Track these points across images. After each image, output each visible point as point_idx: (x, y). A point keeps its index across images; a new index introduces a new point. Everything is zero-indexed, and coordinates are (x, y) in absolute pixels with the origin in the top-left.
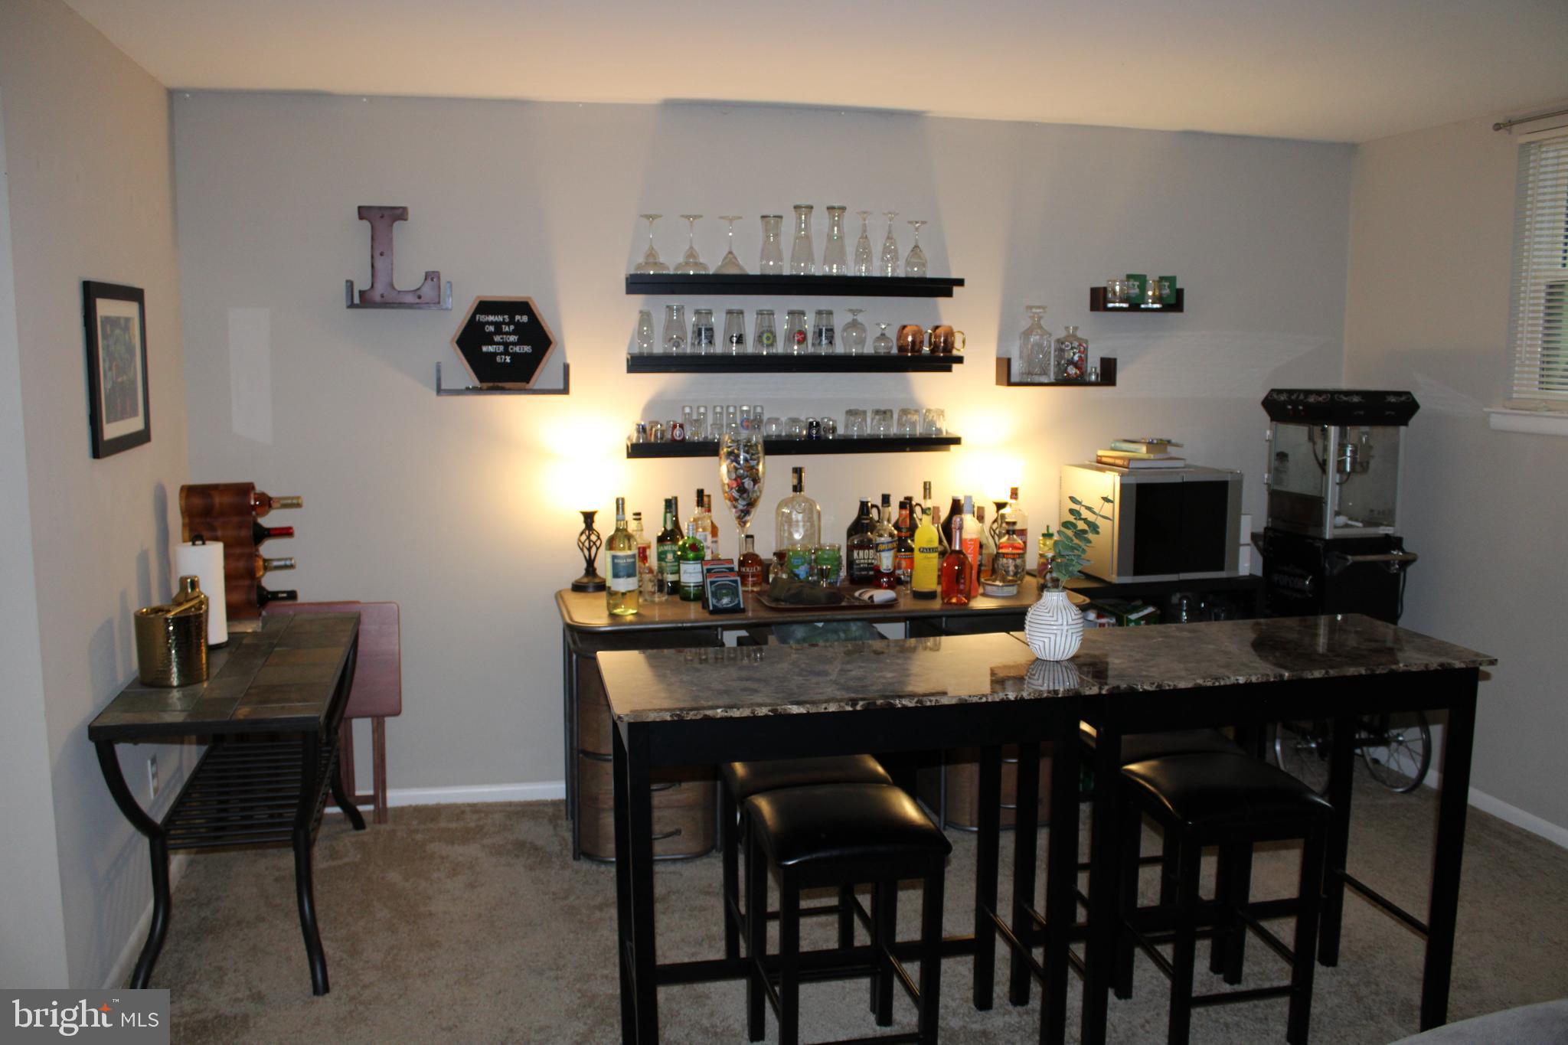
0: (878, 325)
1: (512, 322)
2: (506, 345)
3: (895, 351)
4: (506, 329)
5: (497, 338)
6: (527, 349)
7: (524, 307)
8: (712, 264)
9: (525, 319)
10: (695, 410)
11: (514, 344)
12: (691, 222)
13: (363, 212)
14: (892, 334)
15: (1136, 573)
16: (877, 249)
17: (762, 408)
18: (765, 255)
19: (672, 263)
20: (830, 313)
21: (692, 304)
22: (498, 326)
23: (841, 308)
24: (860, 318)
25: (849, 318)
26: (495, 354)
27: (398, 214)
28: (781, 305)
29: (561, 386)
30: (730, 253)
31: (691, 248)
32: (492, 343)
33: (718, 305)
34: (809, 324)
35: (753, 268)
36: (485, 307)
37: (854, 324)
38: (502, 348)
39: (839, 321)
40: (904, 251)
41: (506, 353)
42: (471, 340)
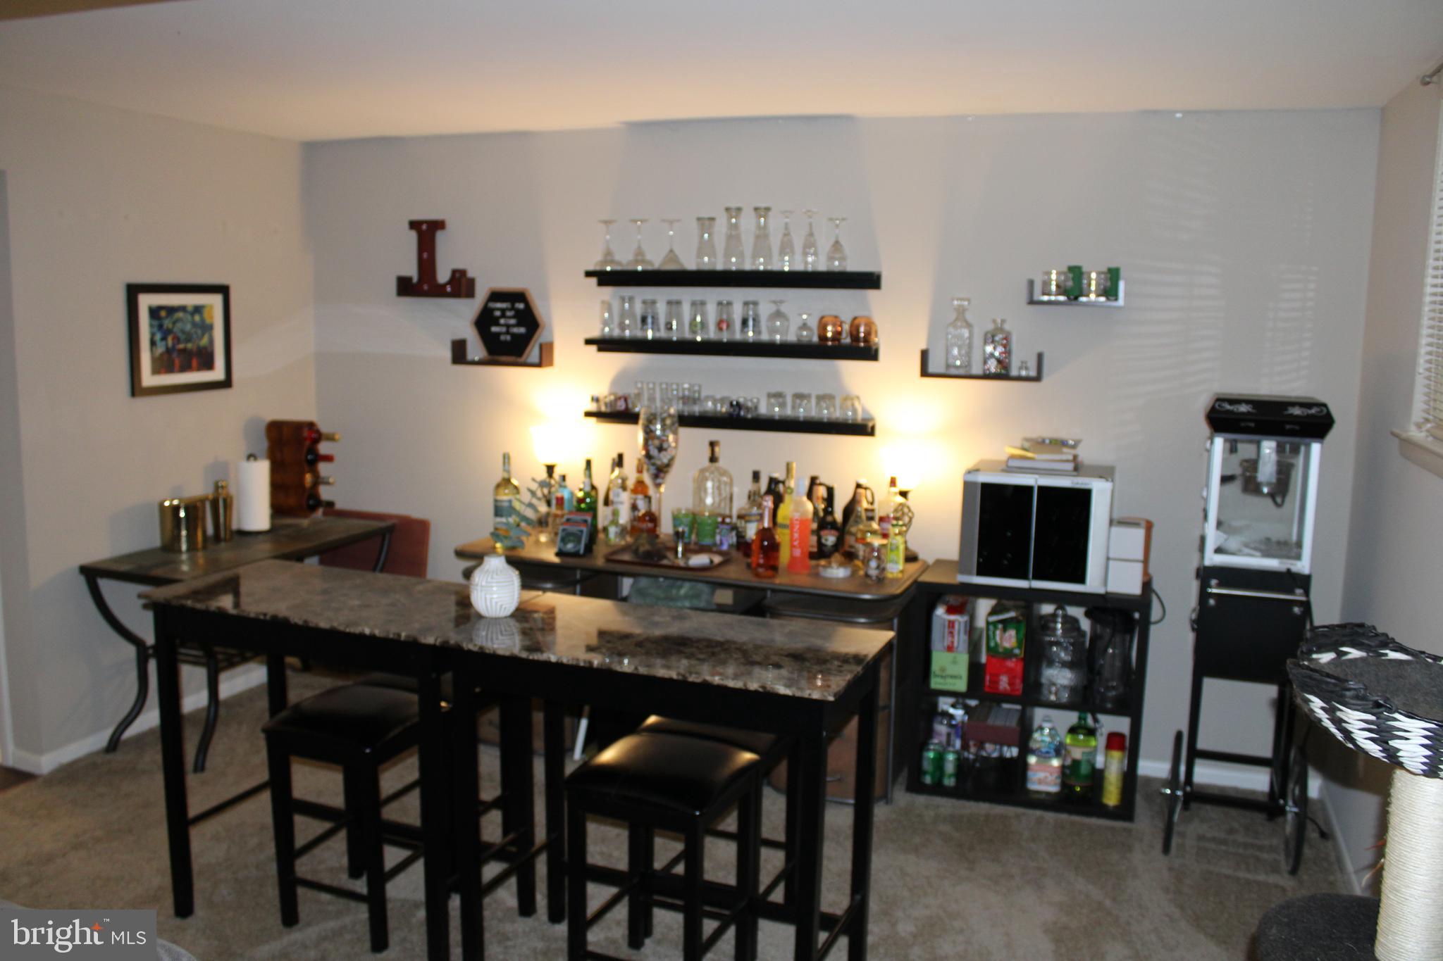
0: (800, 315)
1: (513, 308)
2: (508, 326)
3: (815, 339)
4: (509, 314)
5: (502, 321)
6: (522, 330)
7: (520, 296)
8: (656, 261)
9: (521, 306)
10: (645, 386)
11: (514, 326)
12: (639, 227)
13: (414, 225)
14: (814, 324)
16: (798, 244)
17: (700, 386)
18: (700, 255)
19: (624, 260)
20: (755, 304)
21: (642, 294)
22: (503, 311)
23: (765, 297)
24: (783, 308)
25: (773, 308)
26: (498, 334)
27: (438, 225)
28: (712, 296)
29: (538, 361)
30: (671, 251)
31: (639, 247)
32: (498, 324)
33: (661, 296)
34: (737, 313)
35: (690, 265)
36: (496, 296)
37: (778, 315)
38: (504, 329)
39: (765, 310)
40: (824, 245)
41: (507, 333)
42: (484, 322)
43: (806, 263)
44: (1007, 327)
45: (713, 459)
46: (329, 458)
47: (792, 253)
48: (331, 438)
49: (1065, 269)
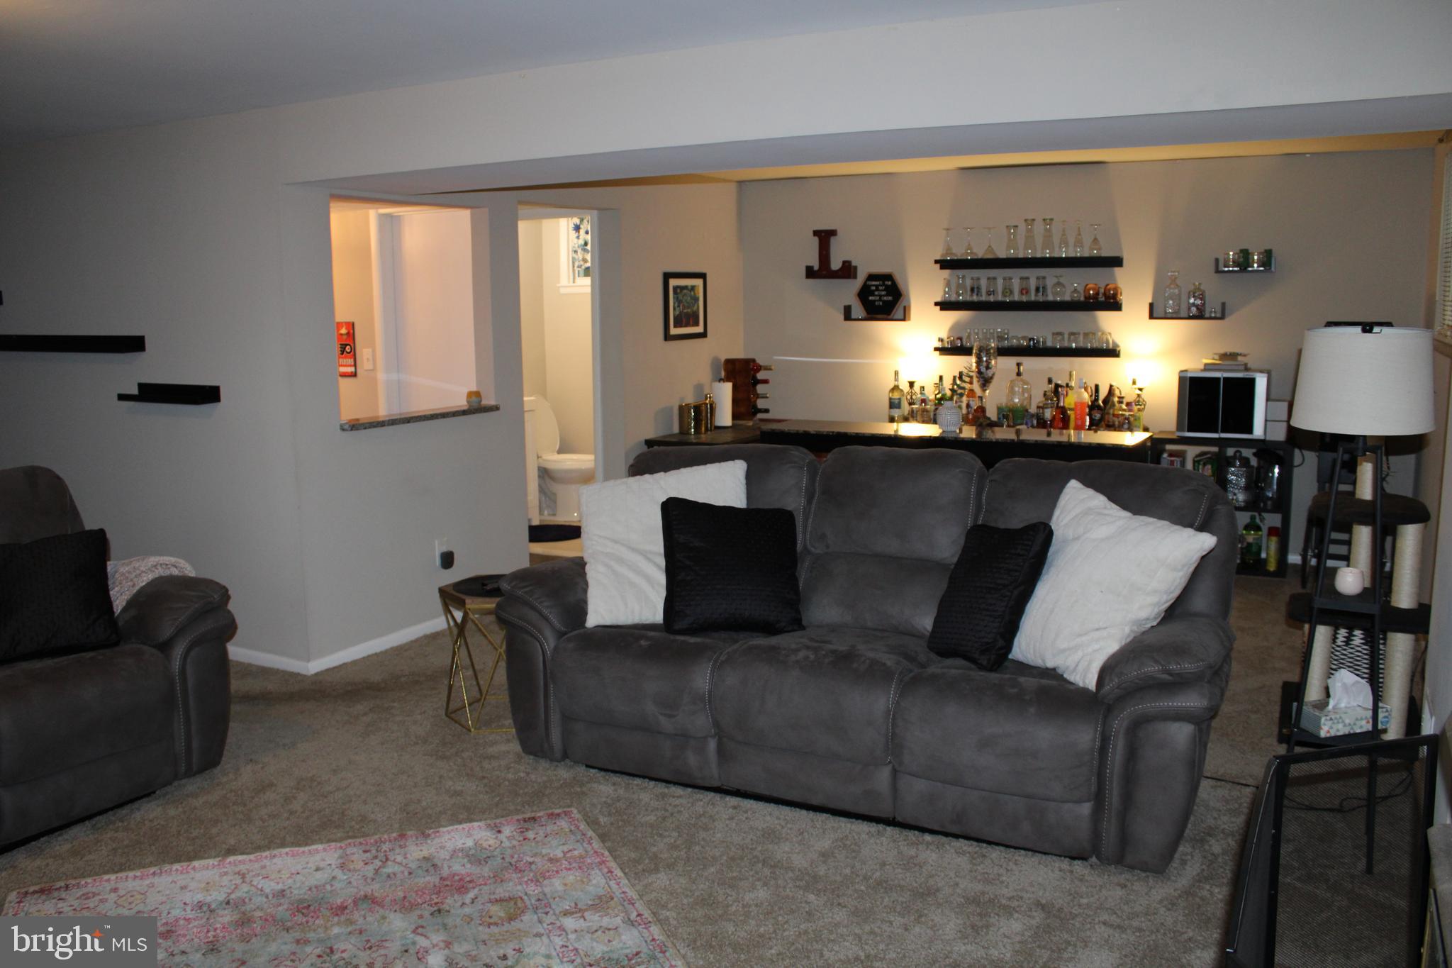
0: (1073, 284)
1: (883, 285)
2: (880, 296)
3: (1082, 299)
4: (880, 288)
5: (876, 293)
6: (890, 298)
7: (889, 277)
8: (980, 253)
9: (890, 283)
10: (972, 332)
11: (884, 296)
12: (969, 232)
13: (816, 233)
14: (1081, 289)
15: (1189, 430)
16: (1071, 241)
17: (1008, 330)
18: (1009, 248)
19: (959, 253)
20: (1044, 278)
21: (970, 274)
22: (877, 286)
23: (1050, 275)
24: (1062, 280)
25: (1055, 280)
26: (875, 301)
27: (833, 233)
28: (1016, 274)
29: (902, 318)
30: (990, 246)
31: (969, 245)
32: (874, 295)
33: (983, 275)
34: (1033, 284)
35: (1002, 254)
36: (871, 277)
37: (1059, 284)
38: (878, 298)
39: (1050, 282)
40: (1087, 240)
41: (880, 300)
42: (864, 294)
43: (1076, 252)
44: (1202, 288)
45: (1019, 374)
46: (766, 382)
47: (1067, 246)
48: (768, 368)
49: (1238, 251)
